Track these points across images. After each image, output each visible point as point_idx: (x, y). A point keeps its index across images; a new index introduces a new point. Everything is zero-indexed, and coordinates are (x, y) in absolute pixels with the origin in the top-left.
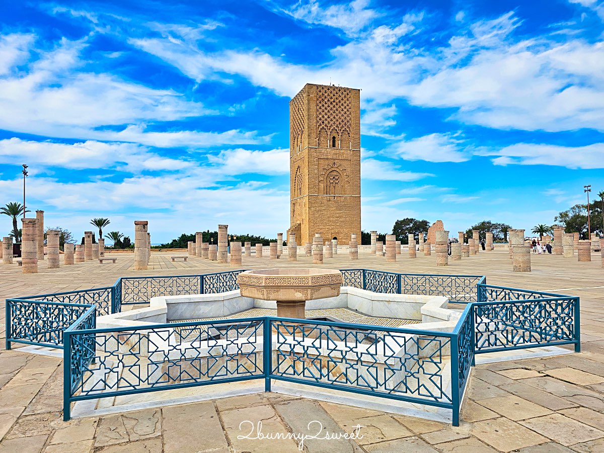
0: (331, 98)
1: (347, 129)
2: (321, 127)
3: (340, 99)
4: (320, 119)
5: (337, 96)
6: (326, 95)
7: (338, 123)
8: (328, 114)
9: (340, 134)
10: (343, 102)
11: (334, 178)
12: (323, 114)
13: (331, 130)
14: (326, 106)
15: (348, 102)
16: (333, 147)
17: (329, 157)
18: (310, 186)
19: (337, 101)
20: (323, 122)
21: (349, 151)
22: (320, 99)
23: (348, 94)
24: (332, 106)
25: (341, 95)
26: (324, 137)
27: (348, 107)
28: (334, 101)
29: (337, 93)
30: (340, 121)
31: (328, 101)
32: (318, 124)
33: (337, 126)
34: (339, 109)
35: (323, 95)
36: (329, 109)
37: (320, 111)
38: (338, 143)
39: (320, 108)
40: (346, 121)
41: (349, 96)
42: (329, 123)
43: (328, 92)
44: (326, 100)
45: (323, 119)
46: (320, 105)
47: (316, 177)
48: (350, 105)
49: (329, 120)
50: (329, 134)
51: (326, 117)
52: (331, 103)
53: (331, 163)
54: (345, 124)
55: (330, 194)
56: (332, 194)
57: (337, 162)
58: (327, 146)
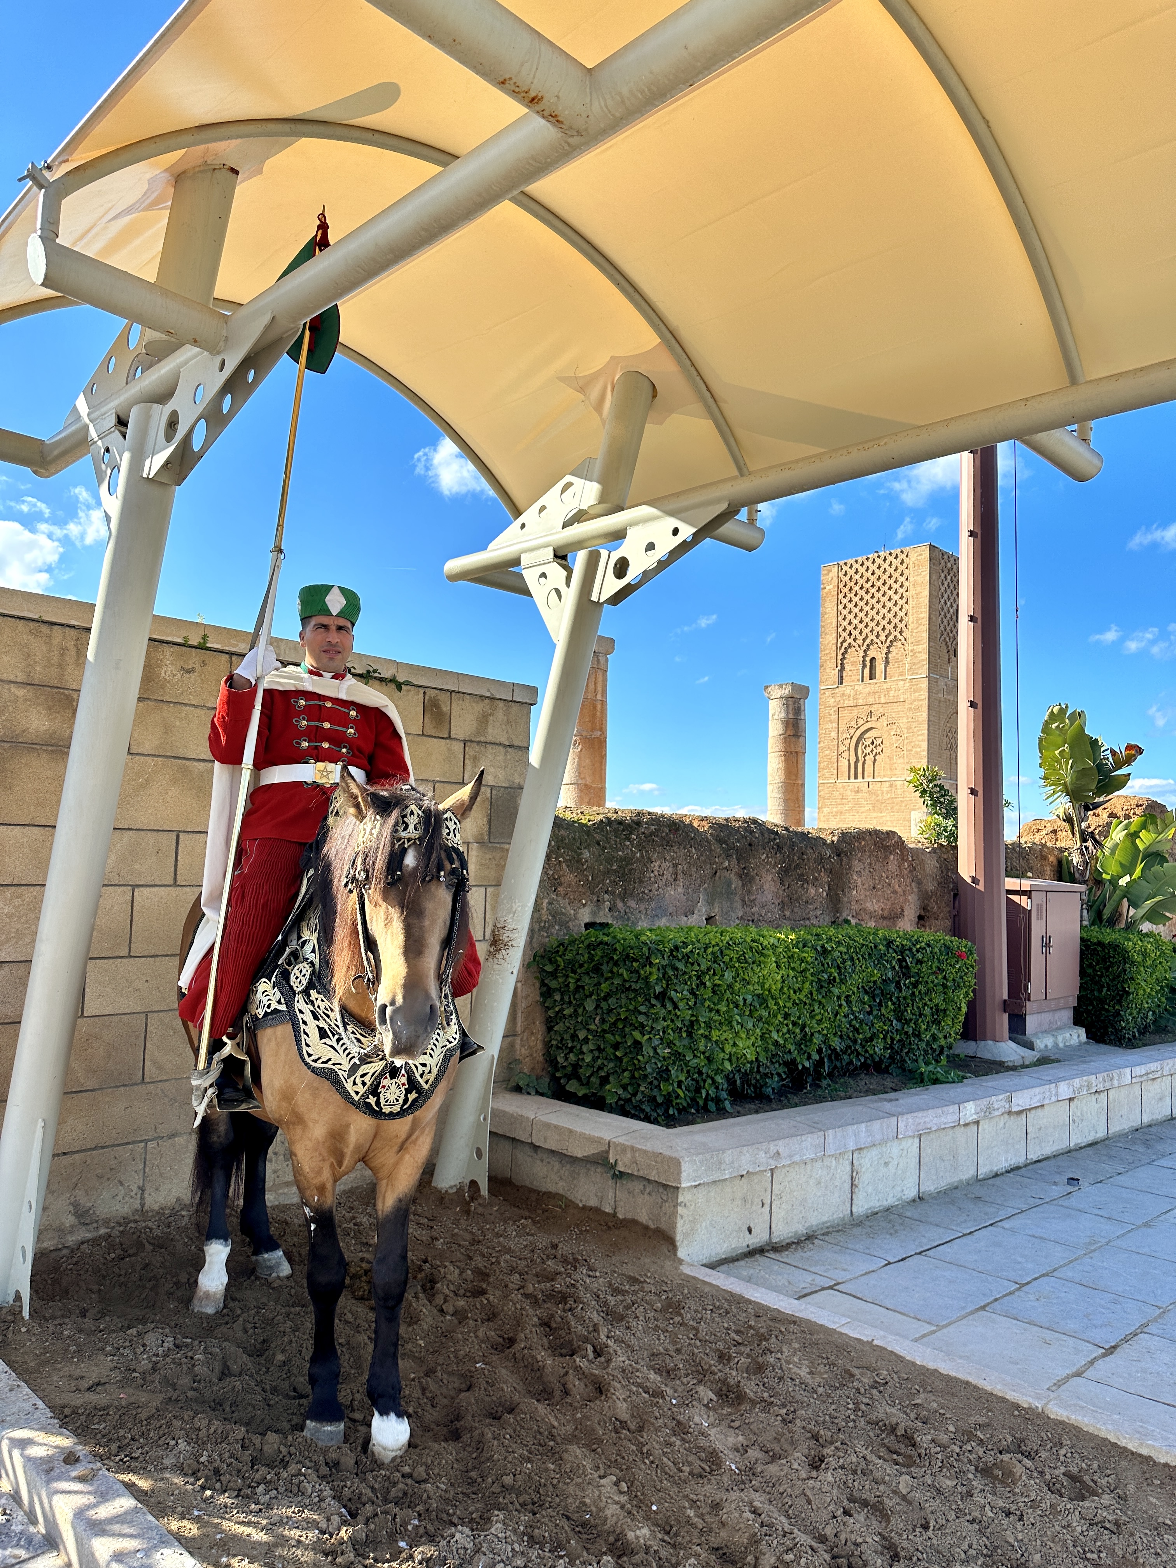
0: (868, 580)
1: (900, 637)
2: (845, 645)
3: (886, 576)
4: (844, 630)
5: (879, 572)
6: (857, 577)
7: (879, 629)
9: (885, 650)
10: (892, 581)
11: (873, 743)
12: (851, 616)
13: (865, 647)
14: (857, 599)
15: (901, 579)
16: (871, 679)
17: (861, 702)
18: (822, 765)
19: (880, 583)
20: (850, 634)
21: (902, 682)
22: (846, 590)
23: (902, 562)
24: (867, 597)
25: (888, 568)
26: (853, 663)
27: (900, 591)
28: (873, 586)
29: (879, 567)
30: (885, 622)
31: (861, 588)
32: (840, 640)
33: (877, 636)
34: (883, 599)
35: (851, 579)
36: (861, 604)
37: (845, 612)
38: (880, 667)
39: (845, 607)
40: (897, 620)
41: (905, 565)
42: (861, 633)
43: (862, 570)
44: (857, 588)
45: (849, 628)
46: (845, 601)
47: (834, 746)
48: (906, 584)
49: (861, 626)
50: (862, 654)
51: (855, 622)
53: (863, 712)
54: (895, 627)
55: (863, 778)
56: (869, 776)
57: (877, 710)
58: (858, 680)
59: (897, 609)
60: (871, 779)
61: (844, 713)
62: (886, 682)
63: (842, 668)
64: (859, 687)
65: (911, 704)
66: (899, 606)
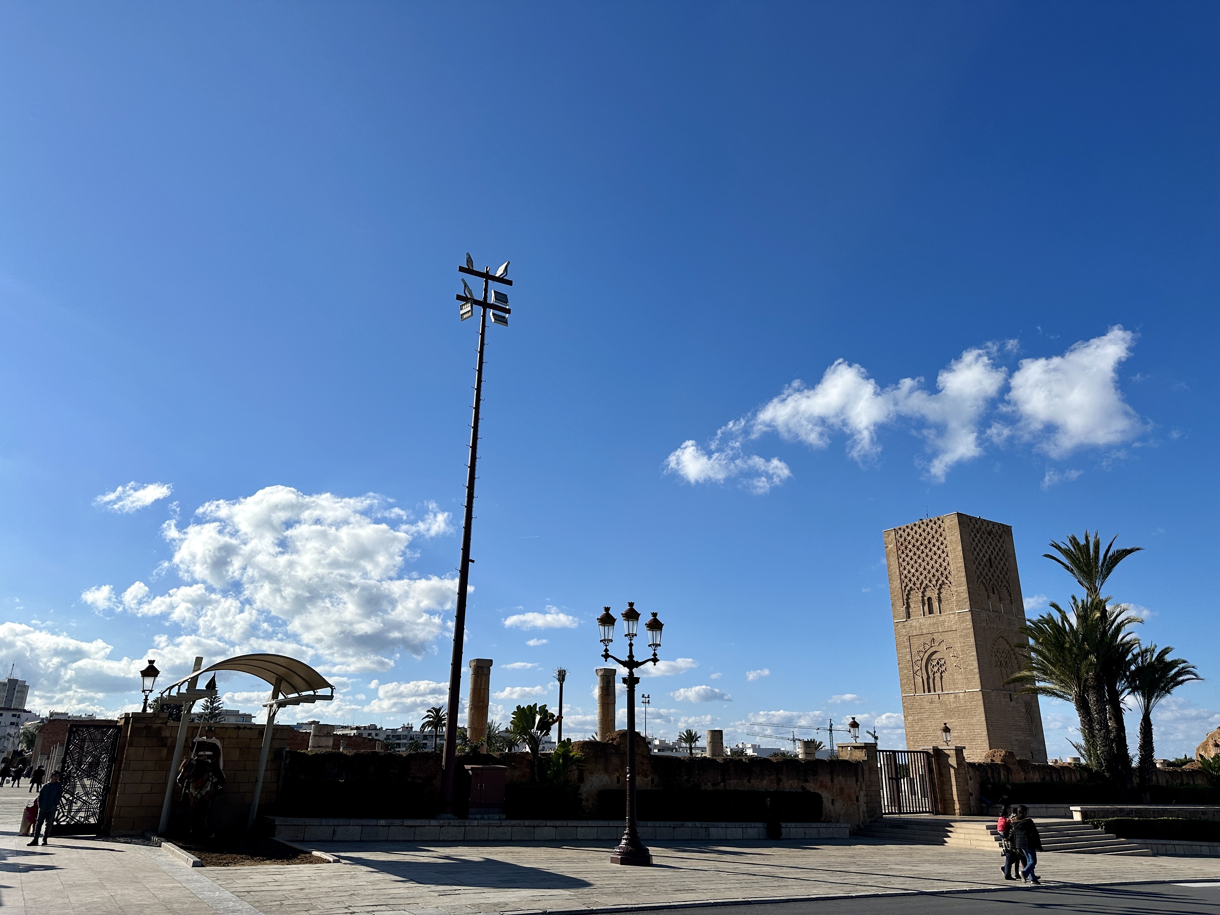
0: (917, 540)
1: (947, 581)
2: (908, 588)
3: (930, 537)
4: (906, 577)
5: (924, 534)
6: (909, 538)
7: (931, 575)
8: (916, 565)
9: (937, 592)
10: (934, 541)
11: (938, 663)
12: (909, 567)
13: (922, 590)
14: (911, 554)
15: (941, 539)
16: (930, 613)
17: (925, 631)
19: (926, 542)
20: (910, 580)
21: (952, 616)
22: (903, 548)
23: (940, 527)
24: (919, 553)
25: (930, 530)
26: (916, 602)
27: (942, 547)
28: (922, 544)
29: (924, 531)
30: (934, 571)
31: (914, 546)
32: (904, 585)
33: (930, 581)
34: (930, 554)
35: (905, 540)
36: (915, 557)
37: (905, 564)
38: (936, 604)
39: (904, 561)
40: (942, 569)
41: (942, 529)
42: (918, 579)
43: (912, 533)
44: (910, 546)
46: (903, 556)
48: (945, 542)
49: (917, 574)
50: (920, 595)
51: (913, 571)
52: (918, 549)
53: (927, 639)
54: (942, 574)
55: (935, 691)
56: (939, 690)
57: (938, 637)
58: (921, 615)
59: (941, 560)
60: (940, 692)
61: (914, 641)
62: (941, 616)
63: (908, 607)
64: (922, 620)
65: (962, 632)
66: (942, 559)
